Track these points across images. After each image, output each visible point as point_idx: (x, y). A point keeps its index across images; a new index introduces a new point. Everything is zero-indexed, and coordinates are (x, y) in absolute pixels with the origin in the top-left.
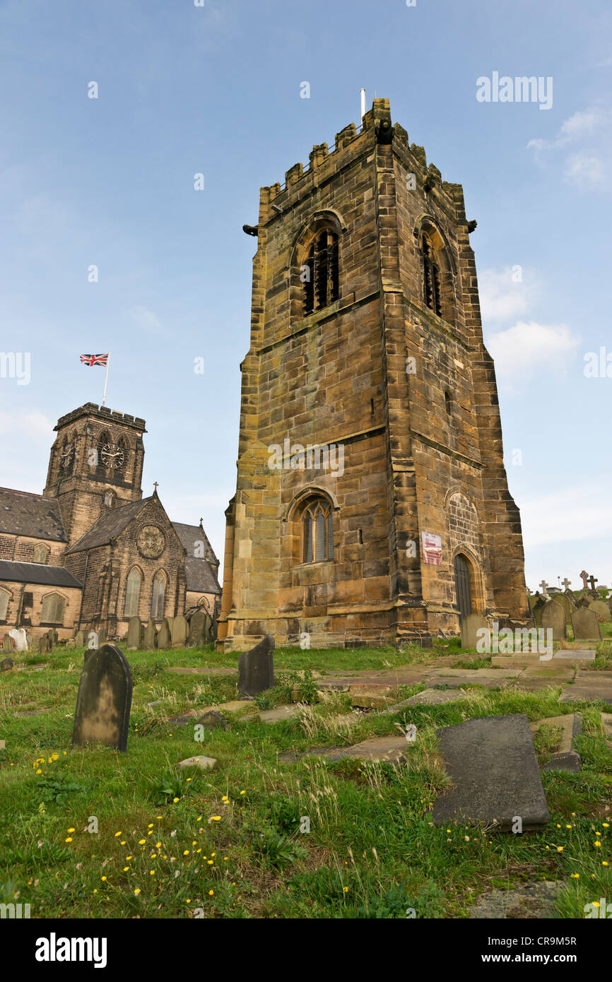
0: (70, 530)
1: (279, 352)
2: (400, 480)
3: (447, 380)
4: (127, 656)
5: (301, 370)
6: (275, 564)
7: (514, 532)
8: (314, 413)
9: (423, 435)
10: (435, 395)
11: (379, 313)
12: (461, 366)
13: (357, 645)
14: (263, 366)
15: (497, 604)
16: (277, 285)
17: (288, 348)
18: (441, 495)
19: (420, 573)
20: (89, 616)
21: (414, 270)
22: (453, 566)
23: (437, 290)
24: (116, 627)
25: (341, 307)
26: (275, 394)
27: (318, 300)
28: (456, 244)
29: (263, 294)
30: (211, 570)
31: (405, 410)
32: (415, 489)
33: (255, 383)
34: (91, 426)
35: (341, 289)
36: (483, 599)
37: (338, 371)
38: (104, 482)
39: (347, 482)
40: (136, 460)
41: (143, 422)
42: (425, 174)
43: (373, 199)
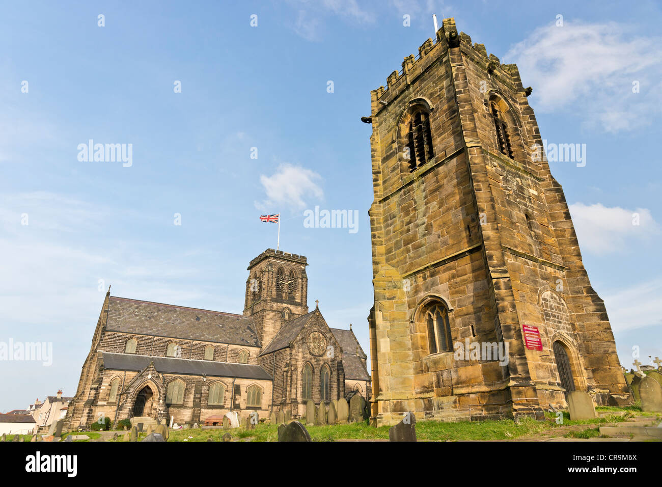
0: (262, 338)
1: (395, 200)
2: (498, 285)
3: (525, 205)
4: (308, 430)
5: (412, 210)
6: (408, 356)
7: (602, 319)
8: (425, 240)
9: (512, 248)
10: (517, 217)
11: (465, 163)
12: (536, 193)
13: (481, 418)
14: (384, 211)
15: (597, 381)
16: (388, 154)
17: (401, 196)
18: (534, 294)
19: (525, 358)
20: (279, 401)
21: (488, 129)
22: (552, 350)
23: (508, 140)
24: (297, 408)
25: (436, 162)
26: (395, 229)
27: (419, 160)
28: (518, 106)
29: (379, 161)
30: (361, 362)
31: (494, 231)
32: (512, 291)
33: (380, 223)
34: (271, 264)
35: (435, 150)
36: (583, 378)
37: (440, 207)
38: (282, 302)
39: (456, 289)
40: (302, 285)
41: (305, 258)
42: (487, 62)
43: (451, 85)
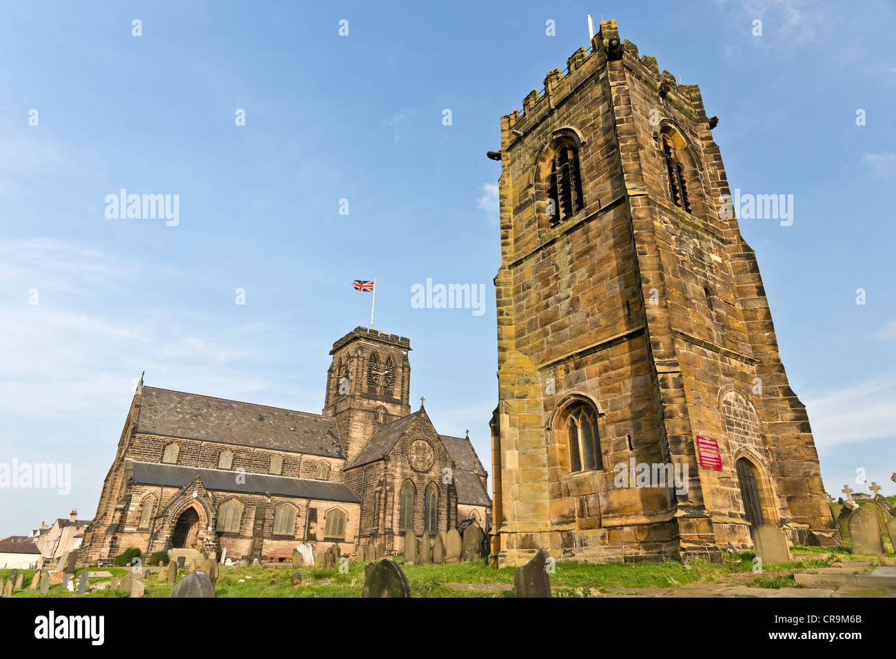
0: (347, 446)
1: (531, 263)
2: (666, 382)
3: (705, 275)
4: (405, 572)
5: (553, 279)
6: (543, 474)
7: (803, 431)
8: (570, 319)
9: (685, 333)
10: (693, 291)
11: (626, 217)
12: (719, 260)
13: (637, 559)
14: (516, 279)
15: (793, 513)
16: (522, 202)
17: (538, 259)
18: (712, 395)
19: (699, 480)
20: (368, 531)
21: (657, 171)
22: (735, 471)
23: (684, 188)
24: (393, 541)
25: (586, 215)
26: (530, 304)
27: (564, 211)
28: (698, 142)
29: (510, 211)
30: (480, 481)
31: (663, 310)
32: (683, 390)
33: (509, 296)
34: (361, 348)
35: (585, 198)
36: (774, 508)
37: (590, 276)
38: (376, 399)
39: (609, 386)
40: (403, 377)
41: (407, 340)
42: (658, 81)
43: (609, 111)
